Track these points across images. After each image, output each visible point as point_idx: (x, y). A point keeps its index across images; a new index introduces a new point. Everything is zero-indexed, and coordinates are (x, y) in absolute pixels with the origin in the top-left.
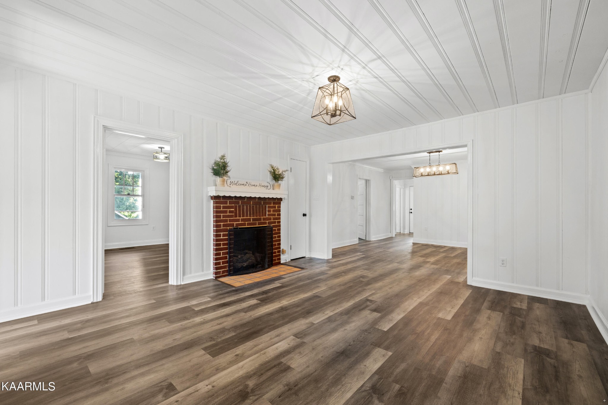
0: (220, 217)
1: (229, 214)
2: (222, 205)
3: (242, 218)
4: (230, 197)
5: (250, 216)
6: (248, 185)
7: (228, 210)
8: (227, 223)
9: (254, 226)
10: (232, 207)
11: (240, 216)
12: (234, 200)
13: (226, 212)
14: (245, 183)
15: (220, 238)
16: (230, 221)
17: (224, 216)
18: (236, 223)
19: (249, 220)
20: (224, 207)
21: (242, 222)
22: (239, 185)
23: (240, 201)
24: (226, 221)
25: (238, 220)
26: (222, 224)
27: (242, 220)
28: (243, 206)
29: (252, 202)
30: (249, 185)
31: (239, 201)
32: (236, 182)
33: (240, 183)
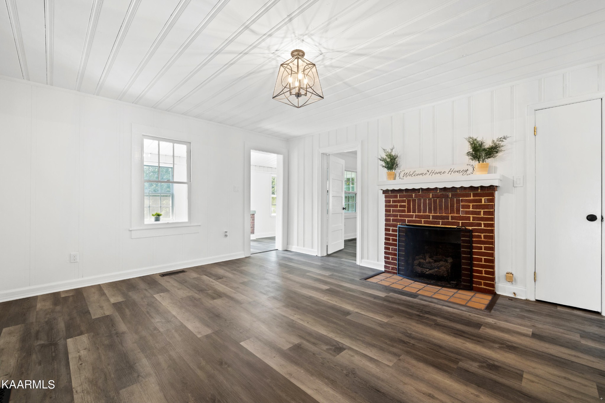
0: (389, 211)
1: (400, 209)
2: (391, 199)
3: (417, 214)
4: (400, 191)
5: (430, 212)
6: (429, 173)
7: (399, 204)
8: (397, 218)
9: (435, 226)
10: (404, 201)
11: (414, 212)
12: (404, 193)
13: (396, 206)
14: (426, 172)
15: (389, 232)
16: (401, 216)
17: (393, 211)
18: (408, 219)
19: (428, 217)
20: (394, 201)
21: (417, 219)
22: (416, 175)
23: (414, 195)
24: (396, 216)
25: (412, 216)
26: (392, 218)
27: (417, 216)
28: (420, 200)
29: (432, 194)
30: (431, 174)
31: (412, 195)
32: (411, 173)
33: (417, 173)
